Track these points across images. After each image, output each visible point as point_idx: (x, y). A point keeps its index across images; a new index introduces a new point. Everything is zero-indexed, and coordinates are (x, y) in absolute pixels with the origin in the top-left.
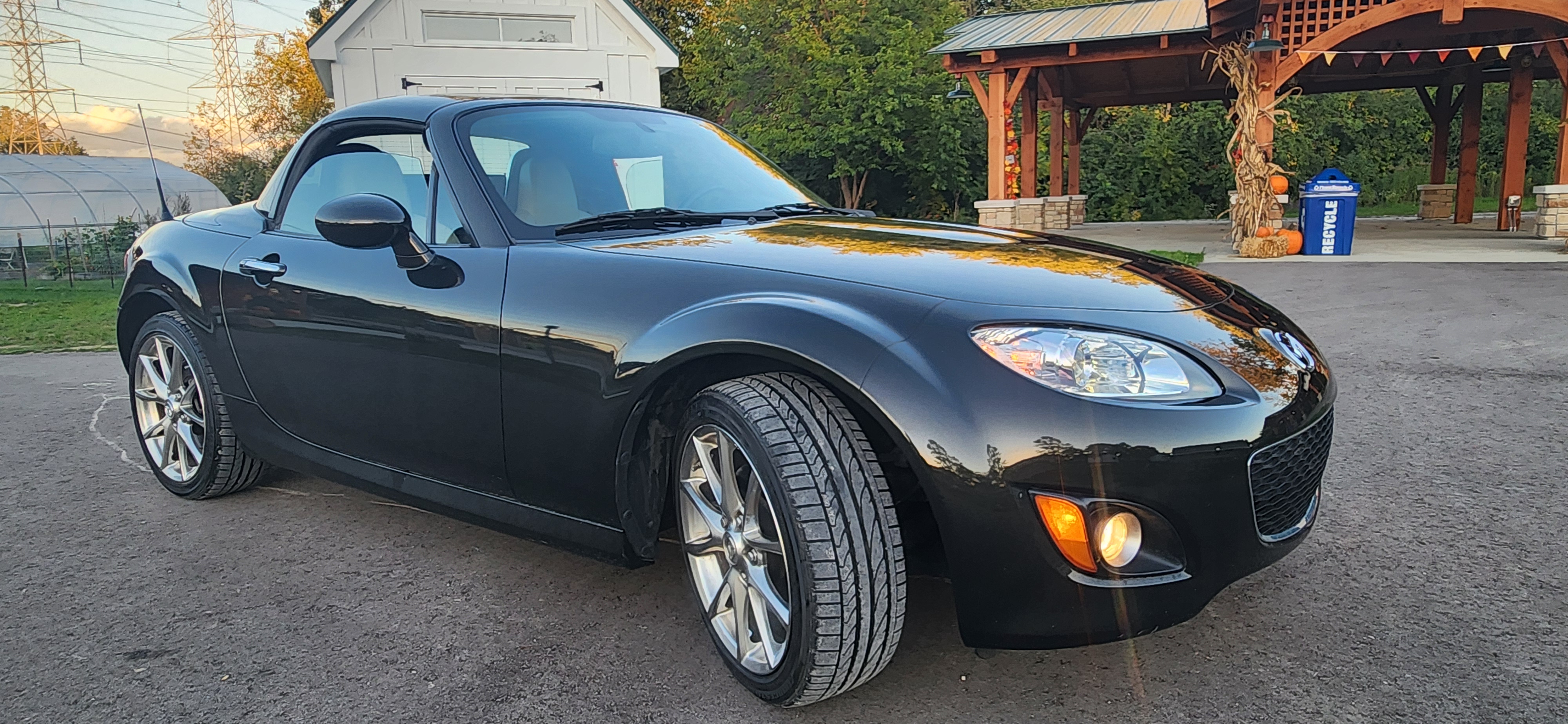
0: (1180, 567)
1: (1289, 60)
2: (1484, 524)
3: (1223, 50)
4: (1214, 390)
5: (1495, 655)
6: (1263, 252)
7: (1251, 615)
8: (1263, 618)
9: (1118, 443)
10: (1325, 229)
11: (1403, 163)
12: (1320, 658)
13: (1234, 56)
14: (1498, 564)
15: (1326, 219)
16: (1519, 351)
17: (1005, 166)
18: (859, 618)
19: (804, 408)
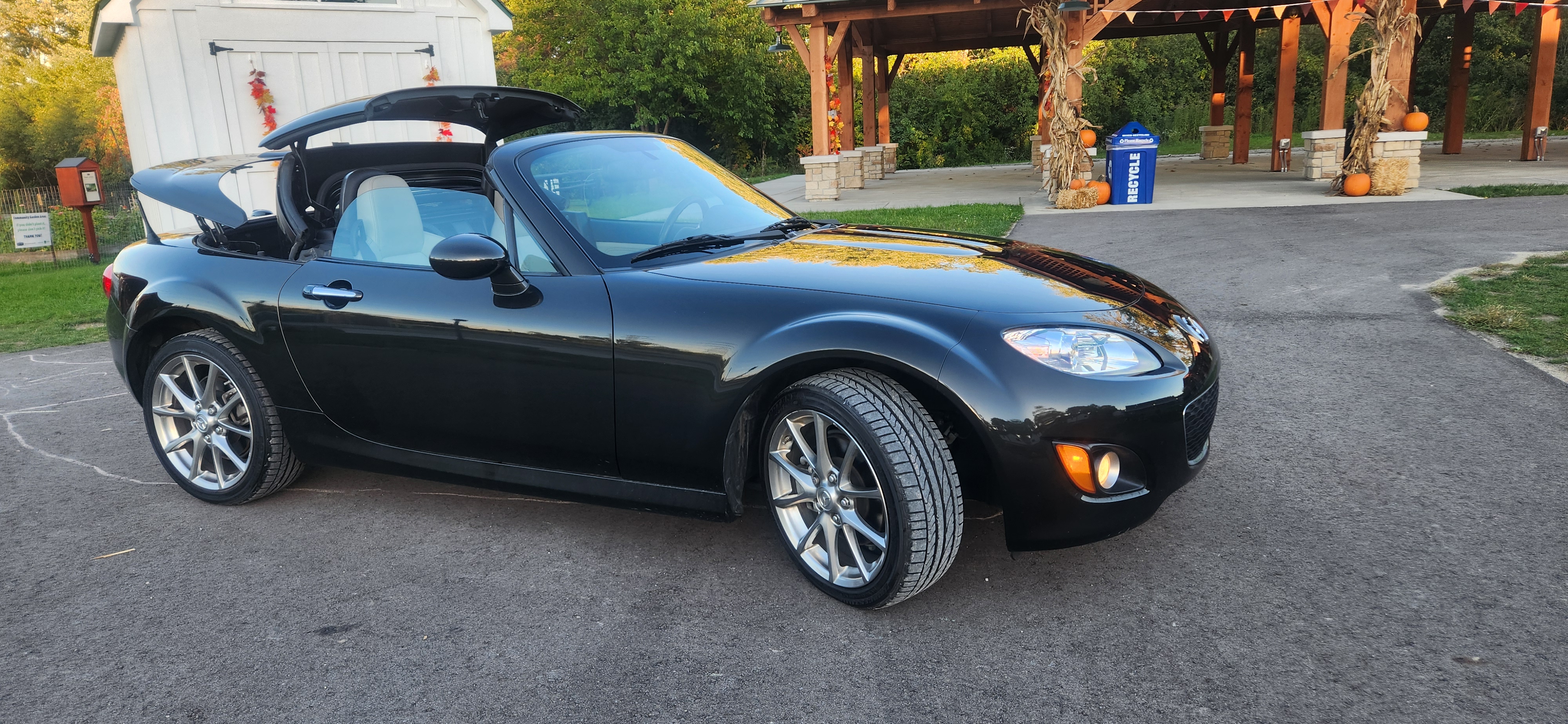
0: (1142, 487)
1: (1094, 19)
2: (1306, 442)
3: (1035, 9)
4: (1156, 365)
5: (1329, 532)
6: (1076, 204)
7: (1165, 520)
8: (1174, 522)
9: (1089, 404)
10: (1130, 179)
11: (1182, 101)
12: (1219, 545)
13: (1045, 16)
14: (1320, 470)
15: (1131, 170)
16: (1307, 295)
17: (829, 121)
18: (937, 538)
19: (882, 394)
